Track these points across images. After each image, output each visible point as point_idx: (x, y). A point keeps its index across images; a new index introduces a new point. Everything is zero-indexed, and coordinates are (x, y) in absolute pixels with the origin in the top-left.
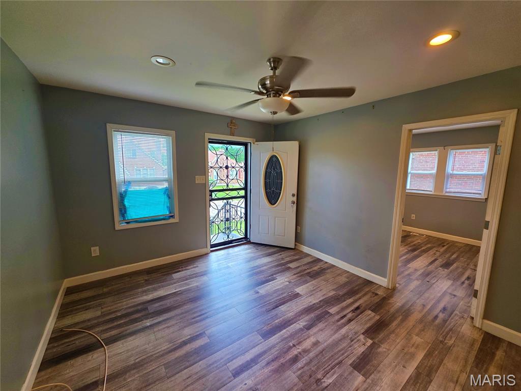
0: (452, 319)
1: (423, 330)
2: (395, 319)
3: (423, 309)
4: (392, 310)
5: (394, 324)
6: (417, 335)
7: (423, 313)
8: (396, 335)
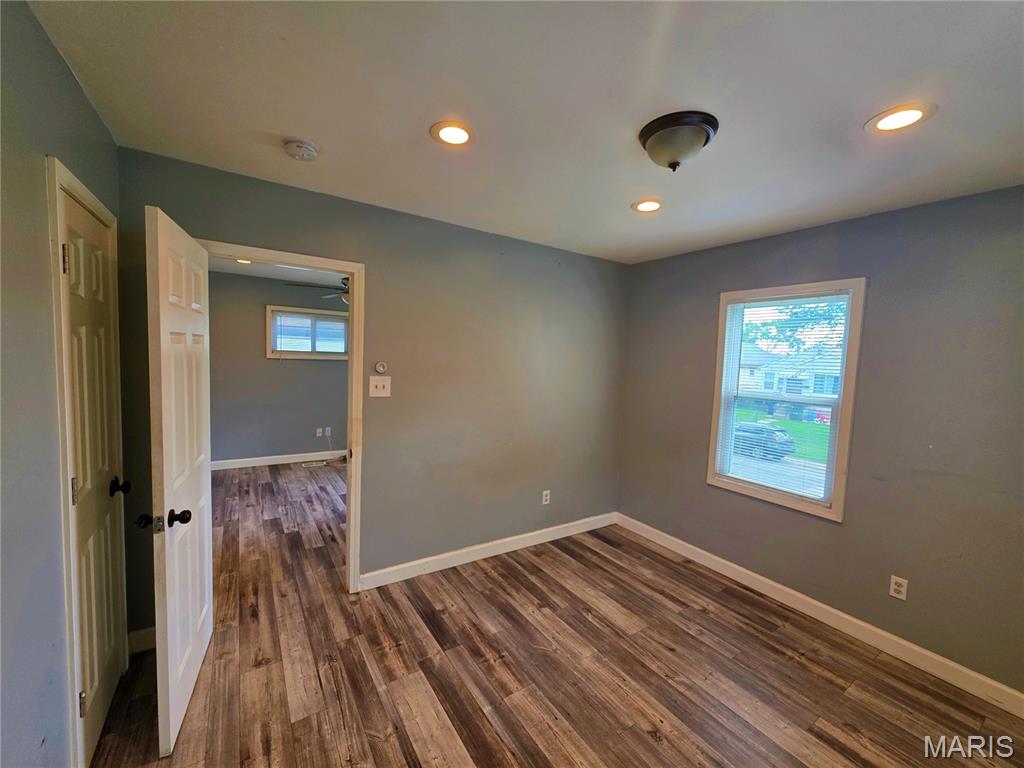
0: (236, 606)
1: (256, 568)
2: (292, 559)
3: (280, 591)
4: (306, 562)
5: (287, 554)
6: (258, 560)
7: (274, 585)
8: (274, 548)
